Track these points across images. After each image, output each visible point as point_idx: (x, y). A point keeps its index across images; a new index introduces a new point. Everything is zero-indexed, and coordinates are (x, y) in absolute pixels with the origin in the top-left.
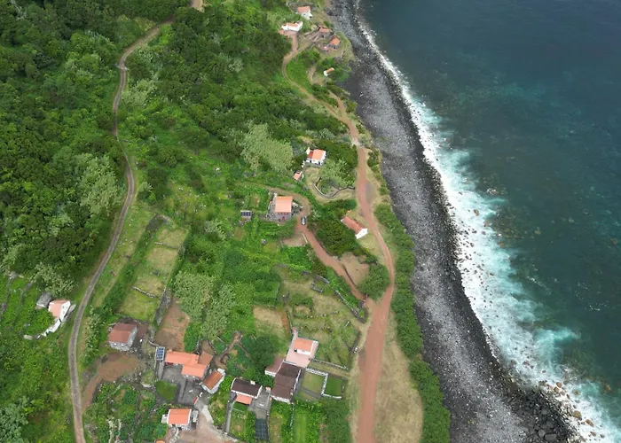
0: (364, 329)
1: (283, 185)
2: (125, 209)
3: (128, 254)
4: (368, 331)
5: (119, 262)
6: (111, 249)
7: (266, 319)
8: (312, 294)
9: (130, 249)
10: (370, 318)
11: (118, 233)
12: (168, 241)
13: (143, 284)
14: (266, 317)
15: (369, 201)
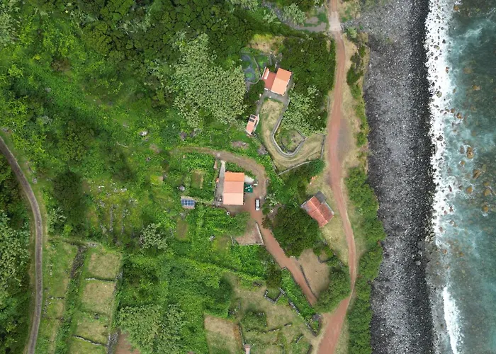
0: (315, 342)
1: (232, 145)
2: (39, 250)
3: (59, 315)
4: (320, 345)
5: (52, 326)
6: (38, 311)
7: (218, 330)
8: (265, 303)
9: (60, 308)
10: (323, 330)
11: (40, 289)
12: (101, 271)
13: (86, 331)
14: (218, 327)
15: (340, 158)
